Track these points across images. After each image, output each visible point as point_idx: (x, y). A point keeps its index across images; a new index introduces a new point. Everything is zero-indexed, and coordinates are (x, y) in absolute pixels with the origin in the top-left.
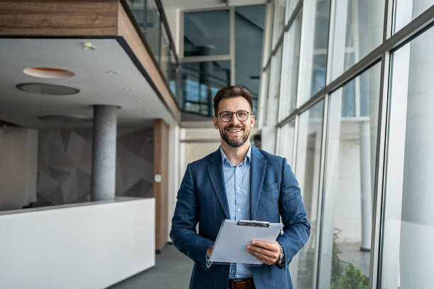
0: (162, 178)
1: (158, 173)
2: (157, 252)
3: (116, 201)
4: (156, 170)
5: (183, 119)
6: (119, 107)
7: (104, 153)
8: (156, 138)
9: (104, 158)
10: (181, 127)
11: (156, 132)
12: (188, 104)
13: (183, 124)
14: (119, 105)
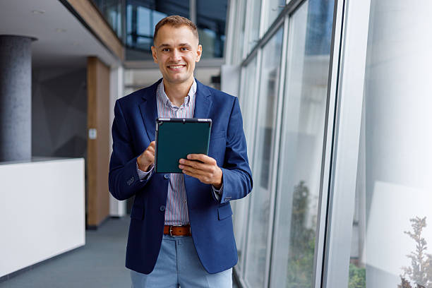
0: (98, 134)
1: (93, 127)
2: (88, 227)
3: (33, 160)
4: (89, 123)
5: (128, 58)
6: (34, 39)
7: (16, 99)
8: (89, 82)
9: (15, 107)
10: (126, 68)
11: (89, 73)
12: (141, 40)
13: (129, 64)
14: (34, 36)
